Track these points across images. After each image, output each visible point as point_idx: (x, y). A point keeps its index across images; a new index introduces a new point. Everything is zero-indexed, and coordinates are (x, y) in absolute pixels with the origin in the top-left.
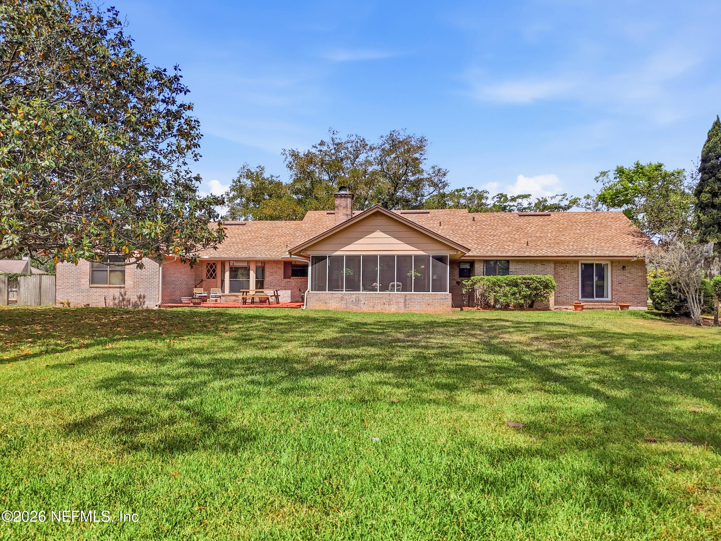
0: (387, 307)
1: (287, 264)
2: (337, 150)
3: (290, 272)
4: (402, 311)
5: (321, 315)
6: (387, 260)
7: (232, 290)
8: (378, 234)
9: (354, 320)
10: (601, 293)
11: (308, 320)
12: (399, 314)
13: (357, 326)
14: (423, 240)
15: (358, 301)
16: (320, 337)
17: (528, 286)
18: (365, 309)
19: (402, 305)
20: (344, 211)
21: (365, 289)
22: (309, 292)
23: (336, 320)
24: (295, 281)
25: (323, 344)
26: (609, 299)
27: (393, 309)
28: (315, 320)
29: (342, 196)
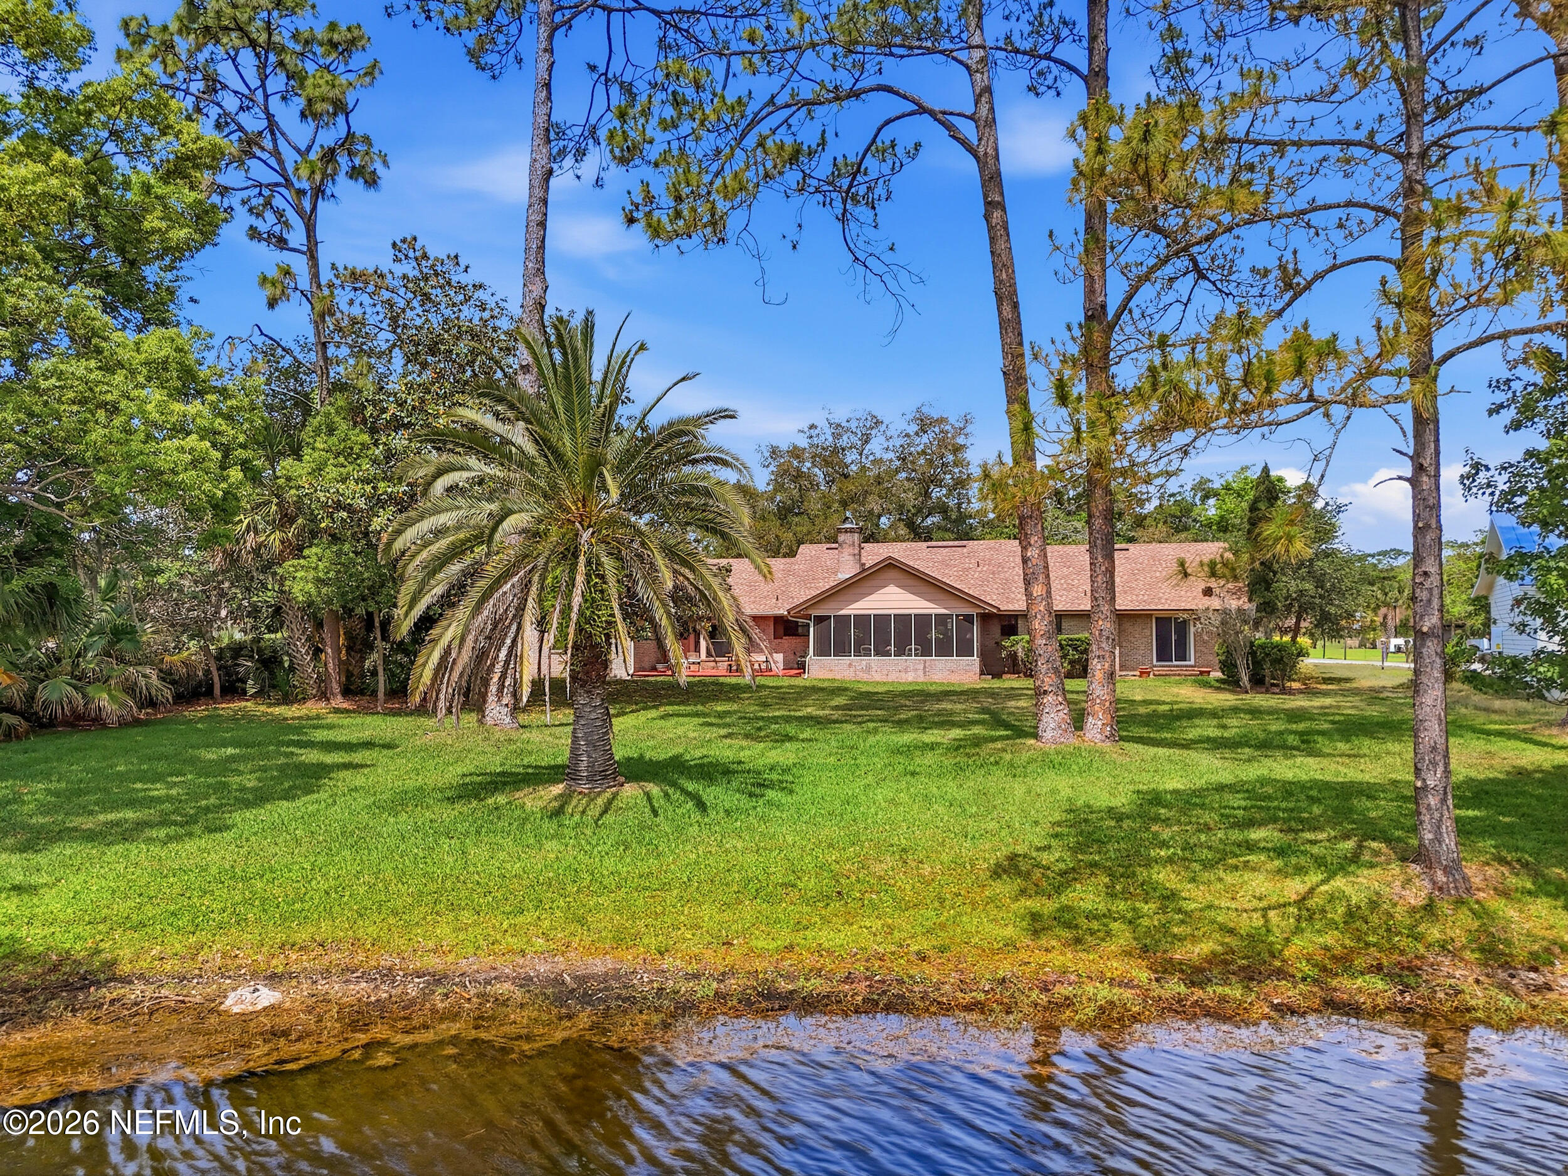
0: (903, 675)
1: (778, 620)
2: (837, 436)
3: (782, 631)
4: (921, 679)
5: (826, 685)
6: (903, 620)
7: (709, 654)
8: (892, 589)
9: (864, 689)
10: (1182, 656)
11: (815, 689)
12: (917, 683)
13: (868, 694)
14: (942, 596)
15: (868, 669)
16: (834, 703)
17: (1075, 649)
18: (877, 677)
19: (921, 673)
20: (851, 550)
21: (876, 654)
22: (811, 658)
23: (846, 689)
24: (787, 642)
25: (837, 708)
26: (1192, 662)
27: (910, 677)
28: (822, 689)
29: (846, 531)
